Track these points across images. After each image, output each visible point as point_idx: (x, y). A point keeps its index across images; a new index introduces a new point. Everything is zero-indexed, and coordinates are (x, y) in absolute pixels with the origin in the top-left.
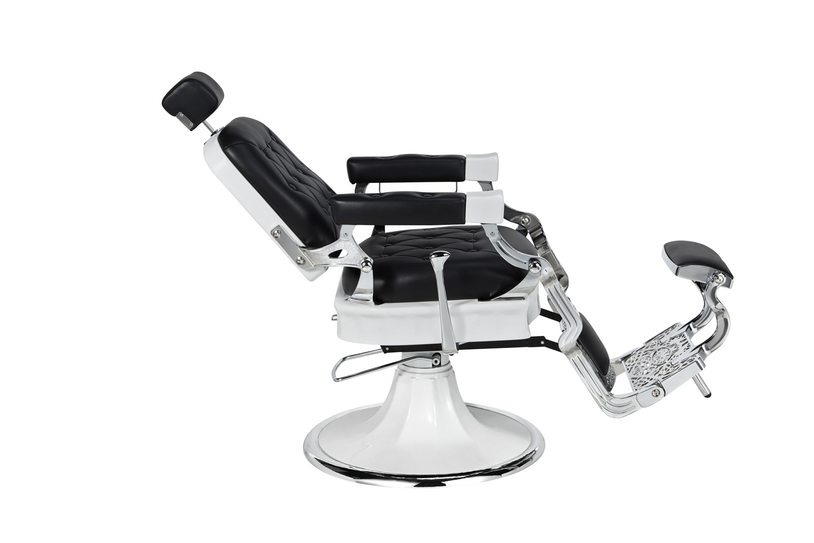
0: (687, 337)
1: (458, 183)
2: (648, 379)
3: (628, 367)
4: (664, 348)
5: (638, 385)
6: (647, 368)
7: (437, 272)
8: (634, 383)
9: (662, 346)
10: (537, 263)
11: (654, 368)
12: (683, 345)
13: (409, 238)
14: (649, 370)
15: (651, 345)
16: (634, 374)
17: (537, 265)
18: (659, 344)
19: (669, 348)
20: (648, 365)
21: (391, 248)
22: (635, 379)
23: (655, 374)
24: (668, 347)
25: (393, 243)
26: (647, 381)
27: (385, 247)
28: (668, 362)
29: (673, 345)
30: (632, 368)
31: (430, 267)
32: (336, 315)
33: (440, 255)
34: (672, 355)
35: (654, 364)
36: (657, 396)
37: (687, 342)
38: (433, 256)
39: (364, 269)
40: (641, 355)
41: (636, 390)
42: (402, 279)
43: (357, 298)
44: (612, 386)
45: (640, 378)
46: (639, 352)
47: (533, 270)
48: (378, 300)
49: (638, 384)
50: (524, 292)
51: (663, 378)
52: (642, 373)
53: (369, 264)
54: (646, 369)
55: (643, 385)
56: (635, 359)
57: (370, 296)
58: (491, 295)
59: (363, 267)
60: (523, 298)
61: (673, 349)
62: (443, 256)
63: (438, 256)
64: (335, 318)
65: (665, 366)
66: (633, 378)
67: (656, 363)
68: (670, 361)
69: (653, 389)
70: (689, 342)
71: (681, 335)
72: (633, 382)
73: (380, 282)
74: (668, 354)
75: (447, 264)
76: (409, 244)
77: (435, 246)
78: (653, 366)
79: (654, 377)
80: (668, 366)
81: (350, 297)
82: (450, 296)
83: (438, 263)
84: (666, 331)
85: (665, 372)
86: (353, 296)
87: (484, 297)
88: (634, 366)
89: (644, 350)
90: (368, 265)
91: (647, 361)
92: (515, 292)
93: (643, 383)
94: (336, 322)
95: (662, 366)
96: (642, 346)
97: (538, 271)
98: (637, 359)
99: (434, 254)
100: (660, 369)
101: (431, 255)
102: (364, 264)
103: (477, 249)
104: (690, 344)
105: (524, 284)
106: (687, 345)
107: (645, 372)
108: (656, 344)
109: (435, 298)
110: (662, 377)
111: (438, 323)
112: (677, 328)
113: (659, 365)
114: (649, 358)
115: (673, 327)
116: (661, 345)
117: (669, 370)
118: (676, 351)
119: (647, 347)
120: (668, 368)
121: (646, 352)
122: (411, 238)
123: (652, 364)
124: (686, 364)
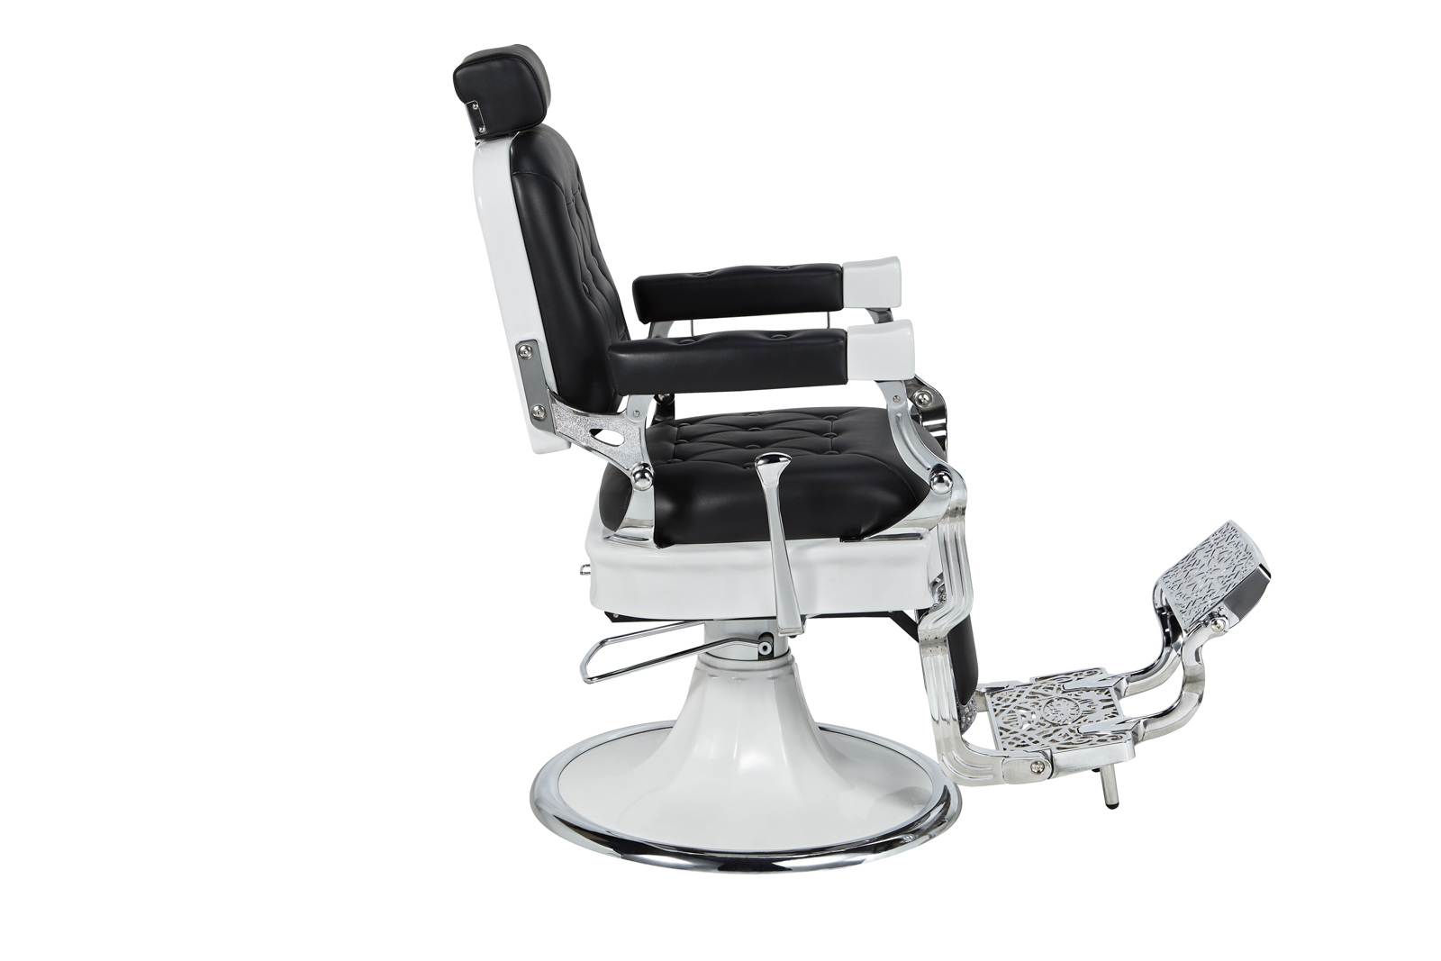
0: (1114, 696)
1: (831, 313)
2: (1031, 739)
3: (997, 708)
4: (1069, 700)
5: (1010, 743)
6: (1031, 720)
7: (768, 489)
8: (1003, 736)
9: (1065, 695)
10: (946, 474)
11: (1044, 725)
12: (1104, 708)
13: (718, 429)
14: (1033, 726)
15: (1044, 685)
16: (1005, 723)
17: (945, 478)
18: (1059, 689)
19: (1079, 704)
20: (1034, 716)
21: (686, 446)
22: (1007, 730)
23: (1046, 736)
24: (1077, 702)
25: (691, 438)
26: (1028, 742)
27: (675, 444)
28: (1071, 725)
29: (1085, 701)
30: (1003, 710)
31: (755, 480)
32: (588, 565)
33: (773, 459)
34: (1081, 717)
35: (1046, 719)
36: (1039, 772)
37: (1113, 705)
38: (761, 462)
39: (638, 484)
40: (1023, 695)
41: (1005, 749)
42: (707, 503)
43: (626, 535)
44: (967, 727)
45: (1015, 732)
46: (1020, 689)
47: (937, 488)
48: (662, 540)
49: (1010, 740)
50: (922, 525)
51: (1058, 748)
52: (1020, 726)
53: (647, 475)
54: (1029, 722)
55: (1018, 746)
56: (1012, 699)
57: (649, 532)
58: (862, 531)
59: (636, 481)
60: (917, 536)
61: (1084, 707)
62: (779, 461)
63: (769, 463)
64: (586, 569)
65: (1065, 730)
66: (1002, 728)
67: (1049, 719)
68: (1075, 724)
69: (1035, 759)
70: (1117, 707)
71: (1104, 690)
72: (1001, 734)
73: (667, 506)
74: (1073, 712)
75: (784, 476)
76: (717, 439)
77: (764, 444)
78: (1042, 721)
79: (1042, 741)
80: (1071, 731)
81: (613, 533)
82: (792, 532)
83: (770, 475)
84: (1078, 674)
85: (1062, 740)
86: (618, 532)
87: (851, 535)
88: (1008, 710)
89: (1030, 689)
90: (645, 478)
91: (1033, 709)
92: (906, 526)
93: (1019, 743)
94: (589, 576)
95: (1059, 727)
96: (1028, 682)
97: (947, 489)
98: (1015, 700)
99: (762, 458)
100: (1055, 731)
101: (758, 460)
102: (638, 476)
103: (839, 449)
104: (1118, 711)
105: (921, 512)
106: (1111, 709)
107: (1027, 726)
108: (1055, 688)
109: (763, 535)
110: (1057, 745)
111: (768, 581)
112: (1098, 676)
113: (1054, 725)
114: (1037, 707)
115: (1091, 672)
116: (1063, 692)
117: (1071, 738)
118: (1090, 712)
119: (1037, 688)
120: (1072, 735)
121: (1033, 695)
122: (721, 429)
123: (1042, 718)
124: (1105, 740)
